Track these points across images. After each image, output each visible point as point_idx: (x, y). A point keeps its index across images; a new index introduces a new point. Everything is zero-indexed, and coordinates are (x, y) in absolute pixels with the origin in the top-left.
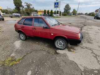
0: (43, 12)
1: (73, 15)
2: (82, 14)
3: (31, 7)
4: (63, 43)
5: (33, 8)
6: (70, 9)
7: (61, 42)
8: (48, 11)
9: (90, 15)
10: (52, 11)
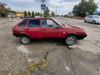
0: (23, 13)
1: (52, 16)
2: (58, 16)
3: (6, 7)
4: (73, 39)
5: (9, 8)
6: (49, 11)
7: (71, 38)
8: (29, 13)
9: (65, 16)
10: (33, 12)
